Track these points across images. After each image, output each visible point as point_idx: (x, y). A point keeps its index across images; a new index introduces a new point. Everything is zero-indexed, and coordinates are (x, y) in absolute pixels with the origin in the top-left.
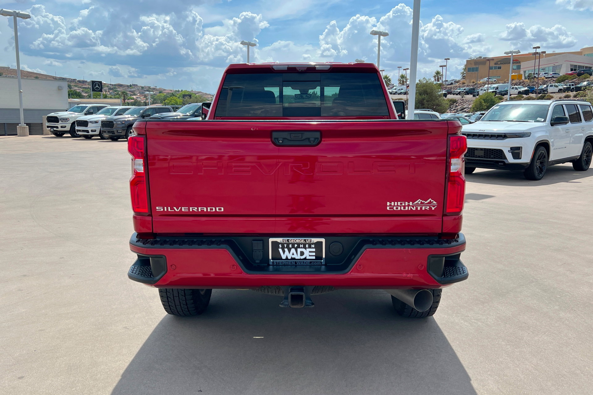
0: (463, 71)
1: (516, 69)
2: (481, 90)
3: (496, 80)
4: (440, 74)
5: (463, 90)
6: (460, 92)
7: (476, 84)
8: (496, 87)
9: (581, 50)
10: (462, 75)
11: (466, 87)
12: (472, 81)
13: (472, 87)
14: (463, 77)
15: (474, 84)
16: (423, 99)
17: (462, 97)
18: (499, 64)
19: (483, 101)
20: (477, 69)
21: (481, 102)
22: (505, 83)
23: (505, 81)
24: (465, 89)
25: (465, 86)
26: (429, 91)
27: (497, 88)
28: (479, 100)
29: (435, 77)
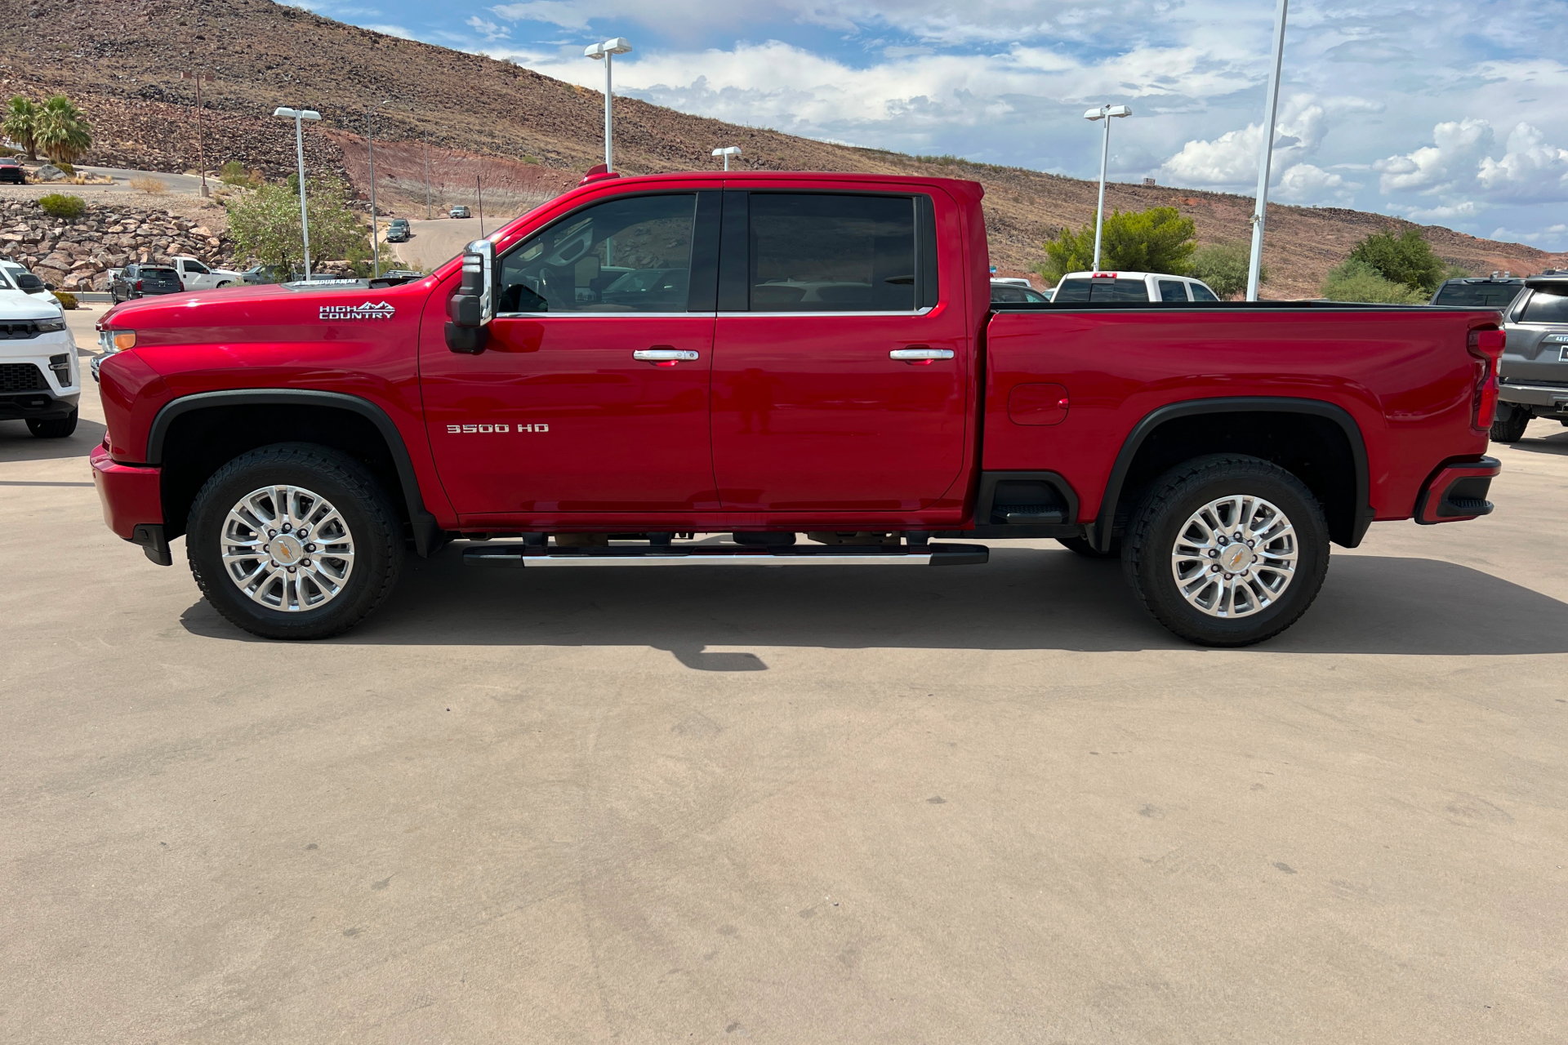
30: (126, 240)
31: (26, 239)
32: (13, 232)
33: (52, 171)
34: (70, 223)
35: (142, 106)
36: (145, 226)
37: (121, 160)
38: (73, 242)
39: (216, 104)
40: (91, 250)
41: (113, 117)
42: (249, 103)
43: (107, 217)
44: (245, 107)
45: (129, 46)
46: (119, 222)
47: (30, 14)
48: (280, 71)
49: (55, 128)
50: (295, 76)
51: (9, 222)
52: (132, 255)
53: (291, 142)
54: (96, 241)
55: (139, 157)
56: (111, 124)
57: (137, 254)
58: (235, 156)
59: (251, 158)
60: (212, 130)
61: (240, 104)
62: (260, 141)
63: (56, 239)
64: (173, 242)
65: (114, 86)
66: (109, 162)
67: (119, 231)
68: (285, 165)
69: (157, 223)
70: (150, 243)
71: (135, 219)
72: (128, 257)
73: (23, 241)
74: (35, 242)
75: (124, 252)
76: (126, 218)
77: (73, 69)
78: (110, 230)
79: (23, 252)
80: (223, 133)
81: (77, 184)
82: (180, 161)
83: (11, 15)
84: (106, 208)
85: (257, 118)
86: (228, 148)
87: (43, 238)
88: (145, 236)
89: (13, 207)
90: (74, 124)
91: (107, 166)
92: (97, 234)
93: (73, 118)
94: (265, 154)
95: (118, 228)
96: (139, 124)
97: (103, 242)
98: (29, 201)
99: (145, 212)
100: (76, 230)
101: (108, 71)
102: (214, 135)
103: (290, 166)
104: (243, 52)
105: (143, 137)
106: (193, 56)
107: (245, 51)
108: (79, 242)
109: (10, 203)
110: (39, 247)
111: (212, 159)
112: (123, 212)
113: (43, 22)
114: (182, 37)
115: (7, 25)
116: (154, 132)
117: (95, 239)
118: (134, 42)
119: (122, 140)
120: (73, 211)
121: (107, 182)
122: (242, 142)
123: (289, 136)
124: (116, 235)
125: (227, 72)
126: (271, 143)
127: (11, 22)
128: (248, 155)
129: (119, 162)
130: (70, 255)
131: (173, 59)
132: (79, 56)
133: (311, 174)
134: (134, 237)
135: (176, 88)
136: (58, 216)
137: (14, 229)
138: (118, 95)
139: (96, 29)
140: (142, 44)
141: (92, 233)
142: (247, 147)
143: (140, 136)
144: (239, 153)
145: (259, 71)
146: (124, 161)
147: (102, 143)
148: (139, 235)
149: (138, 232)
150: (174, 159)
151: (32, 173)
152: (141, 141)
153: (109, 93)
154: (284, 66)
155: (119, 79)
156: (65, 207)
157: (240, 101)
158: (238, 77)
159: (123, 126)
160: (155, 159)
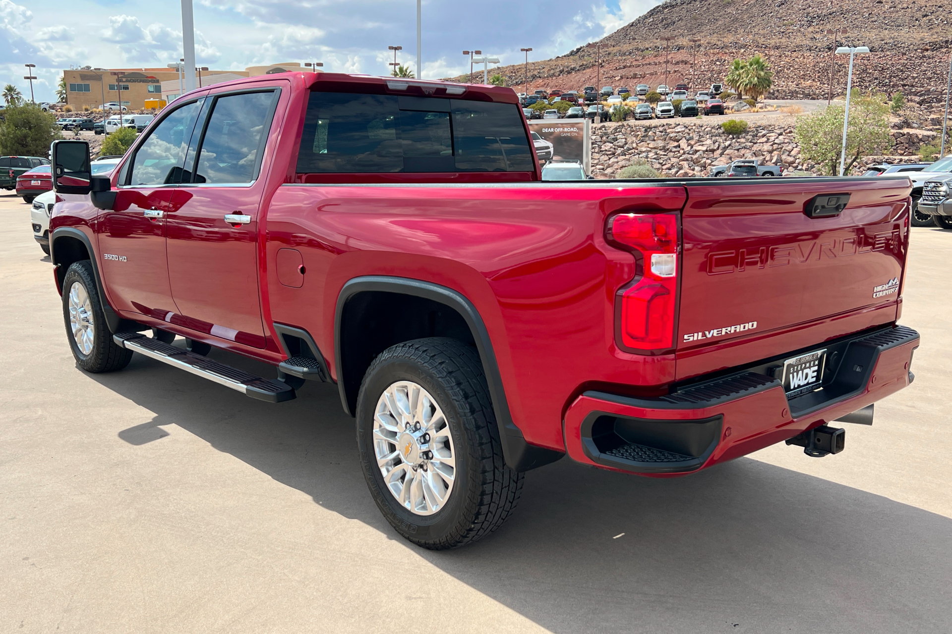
0: (60, 88)
1: (153, 92)
2: (108, 124)
3: (125, 107)
4: (15, 91)
5: (71, 123)
6: (67, 125)
7: (92, 113)
8: (131, 119)
9: (247, 69)
10: (60, 96)
11: (75, 117)
12: (84, 107)
13: (85, 118)
14: (62, 99)
15: (89, 112)
16: (25, 137)
17: (76, 135)
18: (124, 82)
19: (120, 143)
20: (87, 88)
21: (116, 144)
22: (143, 114)
23: (142, 111)
24: (74, 121)
25: (72, 115)
26: (33, 121)
27: (133, 121)
28: (112, 140)
29: (5, 95)
30: (767, 147)
31: (708, 149)
32: (702, 145)
33: (742, 105)
34: (736, 137)
35: (824, 56)
36: (781, 137)
37: (800, 94)
38: (735, 150)
39: (877, 47)
40: (744, 155)
41: (803, 66)
42: (902, 44)
43: (759, 132)
44: (898, 47)
45: (829, 16)
46: (765, 135)
47: (776, 5)
48: (933, 17)
49: (751, 77)
50: (944, 19)
51: (702, 139)
52: (768, 157)
53: (925, 69)
54: (748, 149)
55: (812, 91)
56: (800, 71)
57: (771, 156)
58: (881, 83)
59: (891, 84)
60: (868, 67)
61: (895, 45)
62: (902, 71)
63: (725, 148)
64: (796, 147)
65: (811, 45)
66: (792, 96)
67: (764, 141)
68: (917, 86)
69: (789, 134)
70: (781, 148)
71: (776, 133)
72: (765, 159)
73: (707, 151)
74: (713, 151)
75: (763, 155)
76: (771, 133)
77: (789, 37)
78: (758, 141)
79: (704, 157)
80: (875, 68)
81: (754, 112)
82: (840, 91)
83: (765, 7)
84: (760, 126)
85: (904, 54)
86: (876, 79)
87: (718, 148)
88: (779, 144)
89: (706, 130)
90: (762, 73)
91: (790, 99)
92: (750, 144)
93: (762, 70)
94: (903, 80)
95: (764, 139)
96: (818, 69)
97: (753, 149)
98: (716, 125)
99: (783, 128)
100: (738, 142)
101: (811, 36)
102: (868, 70)
103: (920, 87)
104: (908, 7)
105: (819, 77)
106: (871, 16)
107: (910, 6)
108: (738, 150)
109: (705, 127)
110: (715, 153)
111: (863, 87)
112: (770, 128)
113: (782, 9)
114: (866, 4)
115: (762, 14)
116: (827, 73)
117: (748, 147)
118: (833, 13)
119: (804, 81)
120: (739, 130)
121: (773, 109)
122: (888, 73)
123: (925, 64)
124: (762, 144)
125: (892, 24)
126: (910, 71)
127: (764, 12)
128: (890, 82)
129: (798, 95)
130: (730, 158)
131: (856, 20)
132: (796, 28)
133: (936, 91)
134: (772, 145)
135: (852, 40)
136: (730, 134)
137: (704, 143)
138: (813, 50)
139: (813, 8)
140: (838, 14)
141: (747, 144)
142: (890, 77)
143: (816, 77)
144: (884, 81)
145: (916, 20)
146: (802, 94)
147: (791, 84)
148: (776, 144)
149: (776, 142)
150: (836, 90)
151: (731, 107)
152: (816, 80)
153: (807, 50)
154: (937, 13)
155: (816, 39)
156: (735, 127)
157: (896, 43)
158: (899, 26)
159: (807, 71)
160: (823, 91)
